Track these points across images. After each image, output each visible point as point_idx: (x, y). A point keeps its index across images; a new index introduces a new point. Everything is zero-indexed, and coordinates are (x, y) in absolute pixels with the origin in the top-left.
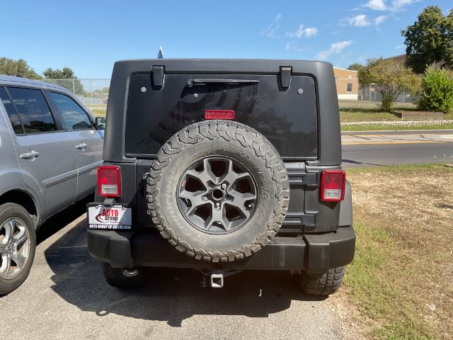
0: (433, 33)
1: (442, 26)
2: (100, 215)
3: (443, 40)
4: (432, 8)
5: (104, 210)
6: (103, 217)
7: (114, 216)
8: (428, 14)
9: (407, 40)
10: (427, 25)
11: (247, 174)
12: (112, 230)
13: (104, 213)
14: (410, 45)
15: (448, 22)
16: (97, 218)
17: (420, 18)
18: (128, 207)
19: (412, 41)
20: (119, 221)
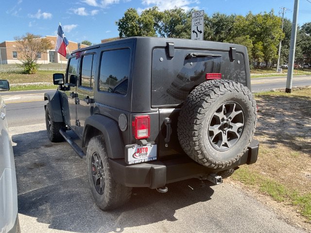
0: (134, 25)
1: (139, 21)
2: (135, 153)
3: (140, 30)
4: (132, 9)
5: (138, 149)
6: (137, 155)
7: (145, 152)
8: (130, 13)
9: (119, 28)
10: (130, 19)
11: (241, 111)
12: (144, 162)
13: (138, 151)
14: (121, 31)
15: (142, 19)
16: (133, 156)
17: (126, 15)
18: (155, 144)
19: (122, 29)
20: (148, 155)
